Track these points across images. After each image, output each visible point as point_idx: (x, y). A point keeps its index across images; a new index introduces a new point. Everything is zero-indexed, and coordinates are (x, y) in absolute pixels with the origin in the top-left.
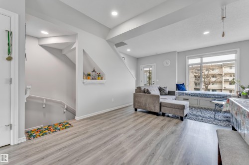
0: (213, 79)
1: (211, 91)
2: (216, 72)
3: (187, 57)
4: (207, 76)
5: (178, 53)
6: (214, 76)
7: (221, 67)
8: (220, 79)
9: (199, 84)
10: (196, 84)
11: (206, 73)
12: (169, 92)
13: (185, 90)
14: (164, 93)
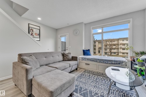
0: (114, 47)
1: (113, 53)
2: (116, 42)
3: (91, 27)
4: (111, 45)
5: (85, 24)
6: (114, 45)
7: (118, 40)
8: (118, 47)
9: (107, 49)
10: (105, 49)
11: (110, 43)
12: (72, 57)
13: (90, 55)
14: (67, 58)
